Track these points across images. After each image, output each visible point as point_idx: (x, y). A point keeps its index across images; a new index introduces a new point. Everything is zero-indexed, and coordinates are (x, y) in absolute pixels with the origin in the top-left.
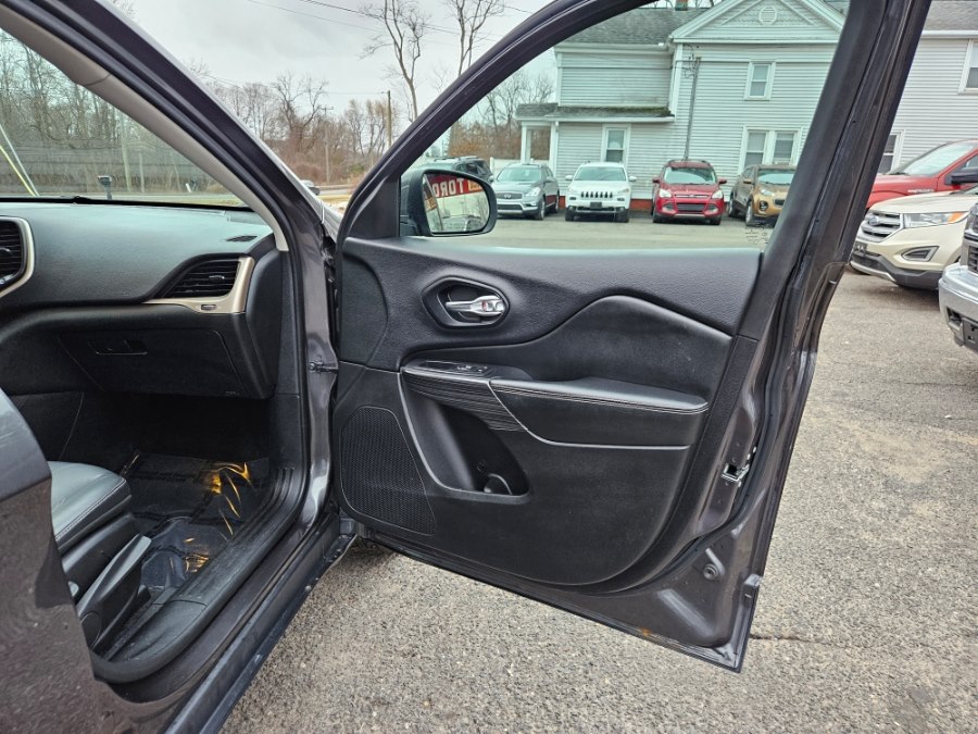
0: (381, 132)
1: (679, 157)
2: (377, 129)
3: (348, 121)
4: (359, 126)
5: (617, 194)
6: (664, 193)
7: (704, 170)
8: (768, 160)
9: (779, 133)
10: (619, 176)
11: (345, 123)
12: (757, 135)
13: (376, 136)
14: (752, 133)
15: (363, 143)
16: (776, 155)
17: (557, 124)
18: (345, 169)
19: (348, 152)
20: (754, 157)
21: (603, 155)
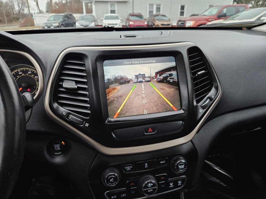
0: (22, 6)
1: (131, 12)
2: (20, 5)
3: (8, 2)
4: (13, 3)
5: (118, 23)
6: (131, 23)
7: (140, 16)
8: (155, 13)
9: (157, 5)
10: (117, 18)
11: (8, 3)
12: (151, 5)
13: (20, 7)
14: (150, 5)
15: (16, 9)
16: (157, 11)
17: (94, 2)
18: (11, 19)
19: (11, 13)
20: (151, 12)
21: (109, 11)
